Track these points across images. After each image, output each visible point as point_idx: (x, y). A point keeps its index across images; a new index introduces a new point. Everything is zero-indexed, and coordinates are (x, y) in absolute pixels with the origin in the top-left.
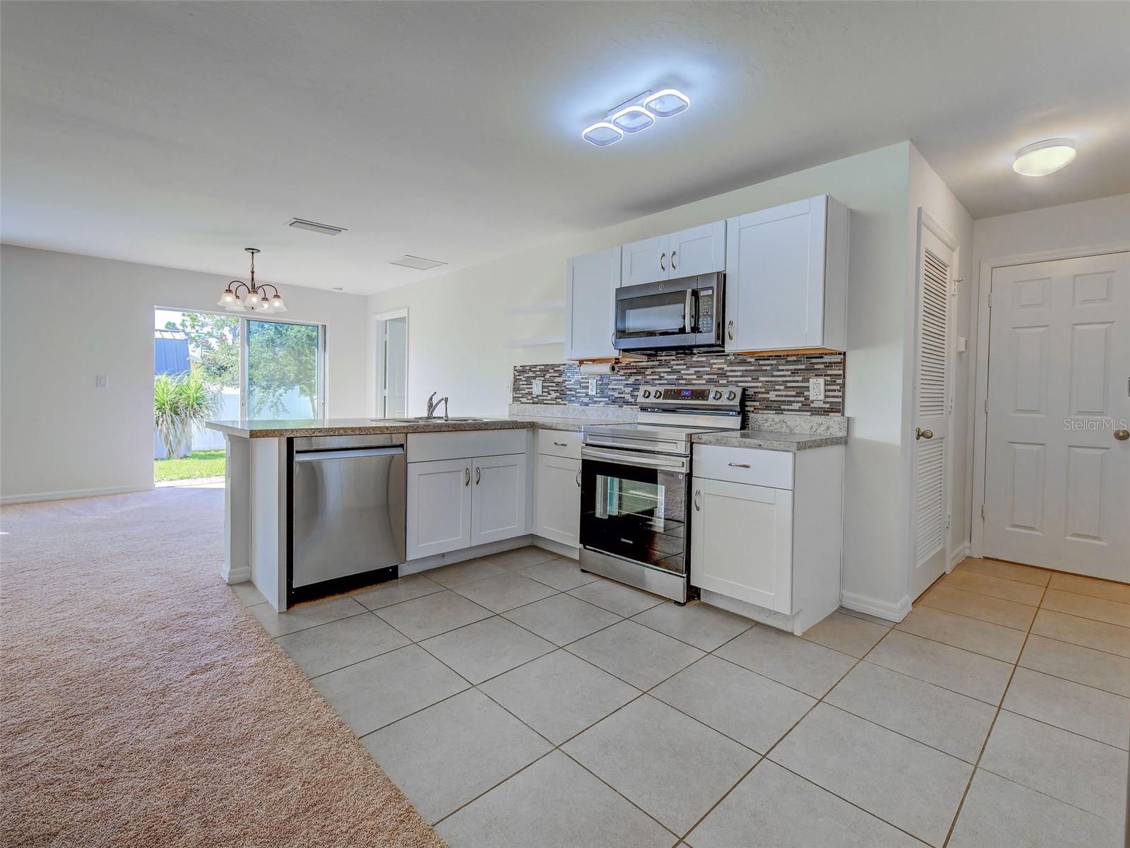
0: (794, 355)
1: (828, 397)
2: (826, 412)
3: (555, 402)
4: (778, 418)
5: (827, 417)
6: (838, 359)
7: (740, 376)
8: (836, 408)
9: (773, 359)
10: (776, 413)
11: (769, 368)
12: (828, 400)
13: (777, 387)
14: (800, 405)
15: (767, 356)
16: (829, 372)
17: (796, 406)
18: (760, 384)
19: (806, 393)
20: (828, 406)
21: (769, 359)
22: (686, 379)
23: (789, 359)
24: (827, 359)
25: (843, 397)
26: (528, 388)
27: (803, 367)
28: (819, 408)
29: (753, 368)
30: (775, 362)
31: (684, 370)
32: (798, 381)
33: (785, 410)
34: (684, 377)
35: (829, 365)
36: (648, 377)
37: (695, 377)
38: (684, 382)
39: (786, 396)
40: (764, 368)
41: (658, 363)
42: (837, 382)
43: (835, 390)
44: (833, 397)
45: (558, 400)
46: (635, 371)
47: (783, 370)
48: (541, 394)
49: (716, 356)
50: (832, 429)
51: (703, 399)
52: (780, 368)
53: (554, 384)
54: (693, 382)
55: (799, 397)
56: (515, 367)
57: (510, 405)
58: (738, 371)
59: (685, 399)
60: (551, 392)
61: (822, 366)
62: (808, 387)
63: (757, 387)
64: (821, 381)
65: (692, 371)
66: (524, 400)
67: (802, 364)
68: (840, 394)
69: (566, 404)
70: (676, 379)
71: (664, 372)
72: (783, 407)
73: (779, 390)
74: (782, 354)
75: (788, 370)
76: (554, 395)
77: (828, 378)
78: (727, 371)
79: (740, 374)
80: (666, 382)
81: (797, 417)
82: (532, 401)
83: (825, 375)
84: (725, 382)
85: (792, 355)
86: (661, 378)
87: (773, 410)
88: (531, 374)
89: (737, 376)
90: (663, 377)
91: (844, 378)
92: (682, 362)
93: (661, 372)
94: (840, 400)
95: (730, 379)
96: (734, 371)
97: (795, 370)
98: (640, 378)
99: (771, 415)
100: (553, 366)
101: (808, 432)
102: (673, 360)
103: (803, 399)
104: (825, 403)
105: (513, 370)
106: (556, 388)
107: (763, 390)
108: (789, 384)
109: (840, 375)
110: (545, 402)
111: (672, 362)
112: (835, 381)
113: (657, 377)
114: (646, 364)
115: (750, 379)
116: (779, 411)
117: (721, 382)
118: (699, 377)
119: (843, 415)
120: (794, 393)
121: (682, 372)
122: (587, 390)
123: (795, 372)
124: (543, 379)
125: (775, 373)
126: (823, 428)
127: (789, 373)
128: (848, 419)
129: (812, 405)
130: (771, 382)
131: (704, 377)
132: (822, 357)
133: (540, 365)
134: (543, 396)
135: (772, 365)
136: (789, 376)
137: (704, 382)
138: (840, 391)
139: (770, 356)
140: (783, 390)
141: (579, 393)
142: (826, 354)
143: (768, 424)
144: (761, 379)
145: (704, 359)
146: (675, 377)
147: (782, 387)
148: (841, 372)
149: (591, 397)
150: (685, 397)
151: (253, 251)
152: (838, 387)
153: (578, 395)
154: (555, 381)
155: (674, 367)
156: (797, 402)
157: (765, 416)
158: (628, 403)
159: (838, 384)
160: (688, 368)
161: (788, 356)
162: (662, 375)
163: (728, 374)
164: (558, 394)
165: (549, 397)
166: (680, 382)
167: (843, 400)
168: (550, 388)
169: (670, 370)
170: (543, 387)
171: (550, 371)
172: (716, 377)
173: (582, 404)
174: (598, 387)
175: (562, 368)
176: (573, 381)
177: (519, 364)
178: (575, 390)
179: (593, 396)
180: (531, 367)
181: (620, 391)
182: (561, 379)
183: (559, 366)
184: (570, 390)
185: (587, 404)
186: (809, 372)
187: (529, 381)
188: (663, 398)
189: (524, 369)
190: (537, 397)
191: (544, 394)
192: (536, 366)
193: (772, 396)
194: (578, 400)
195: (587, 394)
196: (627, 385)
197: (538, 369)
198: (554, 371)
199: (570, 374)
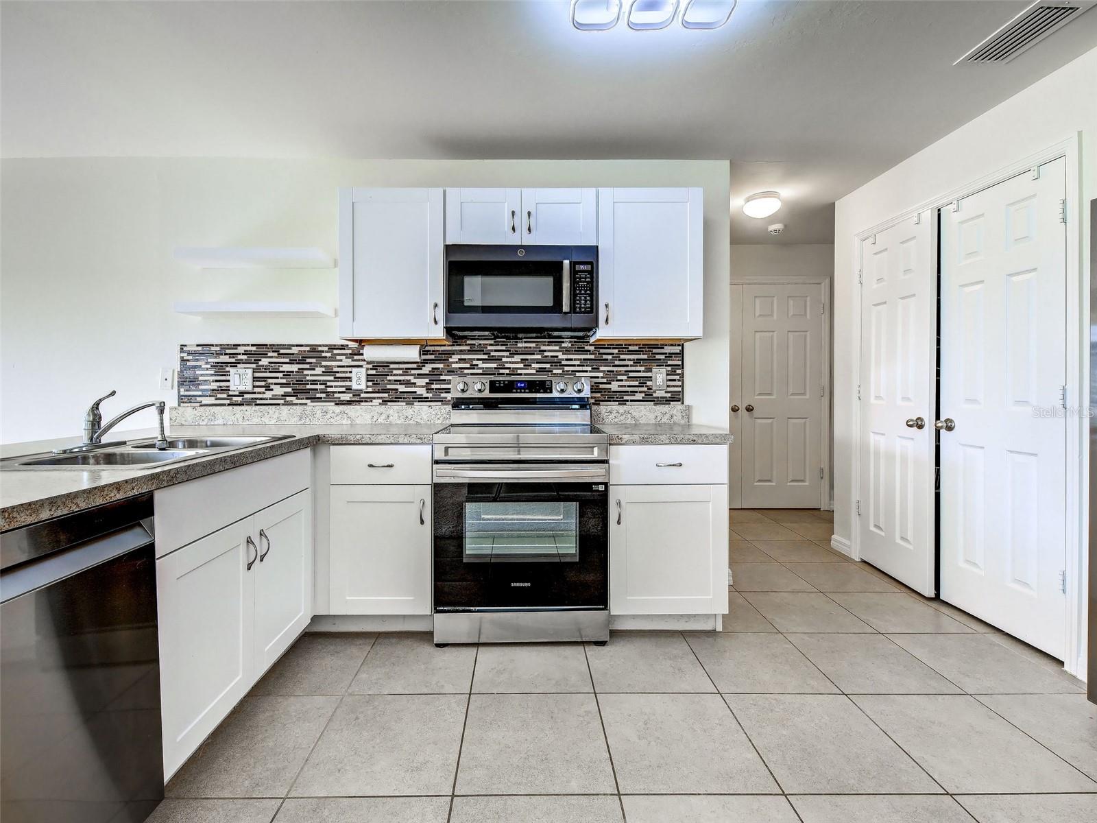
0: (636, 345)
1: (668, 386)
2: (666, 401)
3: (282, 402)
4: (622, 409)
5: (667, 406)
6: (677, 349)
7: (578, 366)
8: (677, 397)
9: (613, 348)
10: (619, 404)
11: (610, 357)
12: (669, 389)
13: (619, 378)
14: (643, 395)
15: (608, 345)
16: (669, 363)
17: (639, 396)
18: (601, 374)
19: (649, 383)
20: (669, 395)
21: (610, 348)
22: (509, 368)
23: (630, 348)
24: (668, 350)
25: (682, 386)
26: (217, 381)
27: (645, 357)
28: (661, 397)
29: (593, 357)
30: (616, 351)
31: (507, 357)
32: (640, 371)
33: (628, 401)
34: (507, 365)
35: (670, 356)
36: (454, 366)
37: (522, 366)
38: (507, 371)
39: (629, 386)
40: (604, 357)
41: (468, 348)
42: (677, 371)
43: (675, 380)
44: (674, 386)
45: (288, 399)
46: (433, 357)
47: (625, 360)
48: (249, 388)
49: (549, 342)
50: (675, 417)
51: (545, 392)
52: (622, 357)
53: (281, 375)
54: (519, 372)
55: (643, 386)
56: (183, 346)
58: (575, 360)
59: (521, 392)
60: (272, 387)
61: (663, 357)
62: (651, 377)
63: (598, 377)
64: (663, 370)
65: (517, 358)
66: (205, 401)
67: (643, 354)
68: (680, 383)
69: (306, 404)
70: (495, 368)
71: (478, 360)
72: (626, 398)
73: (622, 380)
74: (623, 343)
75: (629, 360)
76: (278, 391)
77: (669, 368)
78: (563, 360)
79: (578, 363)
80: (480, 371)
81: (642, 408)
82: (228, 402)
83: (666, 366)
84: (560, 371)
85: (633, 345)
86: (473, 367)
87: (614, 401)
88: (224, 359)
89: (574, 366)
90: (477, 365)
91: (683, 368)
92: (504, 348)
93: (474, 359)
94: (680, 389)
95: (566, 368)
96: (571, 360)
97: (637, 359)
98: (441, 366)
99: (614, 406)
100: (275, 348)
101: (654, 422)
102: (491, 345)
103: (645, 389)
104: (666, 392)
105: (177, 351)
106: (284, 381)
107: (605, 380)
108: (631, 374)
109: (679, 365)
110: (258, 402)
111: (489, 348)
112: (675, 371)
113: (468, 365)
114: (450, 348)
115: (589, 369)
116: (622, 402)
117: (555, 371)
118: (527, 366)
119: (683, 403)
120: (637, 383)
121: (504, 360)
122: (348, 383)
123: (637, 362)
124: (254, 366)
125: (617, 363)
126: (668, 416)
127: (631, 363)
128: (689, 407)
129: (655, 395)
130: (613, 371)
131: (533, 365)
132: (663, 348)
133: (245, 345)
134: (255, 393)
135: (613, 354)
136: (631, 366)
137: (534, 372)
138: (679, 381)
139: (611, 345)
140: (626, 380)
141: (332, 387)
142: (666, 345)
143: (612, 416)
144: (602, 368)
145: (533, 345)
146: (495, 365)
147: (625, 377)
148: (680, 363)
149: (357, 393)
150: (520, 390)
152: (678, 377)
153: (329, 389)
154: (281, 369)
155: (492, 354)
156: (640, 392)
157: (609, 408)
158: (422, 399)
159: (679, 374)
160: (512, 355)
161: (630, 345)
162: (475, 362)
163: (564, 363)
164: (289, 390)
165: (269, 394)
166: (501, 371)
167: (683, 389)
168: (270, 381)
169: (486, 357)
170: (255, 379)
171: (270, 354)
172: (548, 366)
173: (340, 403)
174: (369, 378)
175: (295, 350)
176: (319, 370)
177: (192, 342)
178: (324, 383)
179: (361, 391)
180: (224, 347)
181: (408, 383)
182: (295, 368)
183: (290, 347)
184: (314, 382)
185: (349, 403)
186: (651, 362)
187: (220, 369)
188: (490, 392)
189: (205, 349)
190: (242, 394)
191: (256, 390)
192: (236, 346)
193: (614, 386)
194: (329, 397)
195: (349, 389)
196: (420, 376)
197: (241, 350)
198: (280, 355)
199: (313, 360)
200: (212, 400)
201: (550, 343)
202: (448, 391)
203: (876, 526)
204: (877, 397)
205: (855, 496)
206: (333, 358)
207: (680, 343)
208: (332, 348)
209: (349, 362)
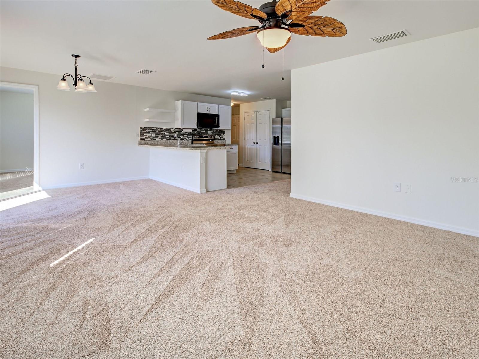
1: (223, 137)
4: (217, 141)
8: (224, 139)
17: (219, 139)
23: (218, 130)
24: (223, 131)
26: (148, 135)
28: (222, 139)
35: (223, 132)
36: (191, 133)
39: (218, 137)
40: (214, 132)
42: (224, 135)
45: (162, 139)
50: (224, 142)
57: (139, 141)
65: (201, 132)
66: (146, 139)
67: (220, 131)
68: (225, 137)
69: (165, 140)
76: (160, 137)
78: (208, 132)
81: (219, 141)
82: (150, 140)
84: (208, 134)
86: (194, 133)
88: (149, 130)
100: (160, 128)
103: (220, 137)
105: (140, 128)
106: (161, 135)
108: (218, 135)
110: (156, 140)
116: (217, 140)
118: (203, 133)
123: (219, 133)
124: (156, 132)
128: (226, 141)
130: (216, 134)
148: (225, 133)
151: (76, 56)
154: (161, 133)
157: (215, 141)
164: (162, 137)
165: (158, 138)
168: (158, 135)
170: (156, 135)
171: (159, 130)
172: (206, 133)
173: (172, 140)
174: (177, 135)
175: (164, 129)
176: (168, 133)
177: (143, 127)
178: (169, 136)
179: (176, 138)
180: (149, 128)
181: (184, 136)
182: (163, 133)
183: (162, 128)
184: (167, 136)
185: (173, 140)
186: (221, 133)
187: (149, 132)
188: (200, 138)
189: (146, 129)
190: (153, 138)
191: (156, 137)
192: (152, 128)
193: (216, 137)
194: (170, 139)
195: (174, 137)
196: (186, 135)
197: (153, 129)
198: (161, 130)
199: (167, 131)
200: (147, 139)
201: (206, 129)
202: (190, 138)
203: (247, 160)
204: (248, 139)
205: (244, 156)
206: (171, 131)
207: (225, 130)
208: (170, 129)
209: (173, 132)
